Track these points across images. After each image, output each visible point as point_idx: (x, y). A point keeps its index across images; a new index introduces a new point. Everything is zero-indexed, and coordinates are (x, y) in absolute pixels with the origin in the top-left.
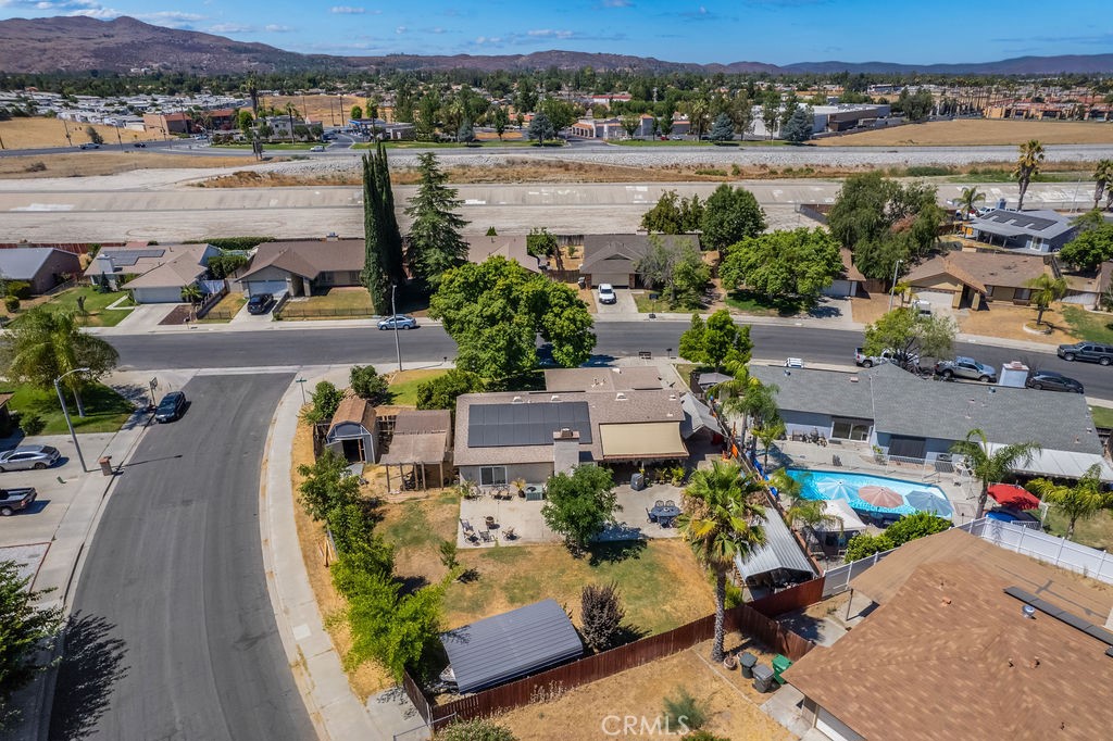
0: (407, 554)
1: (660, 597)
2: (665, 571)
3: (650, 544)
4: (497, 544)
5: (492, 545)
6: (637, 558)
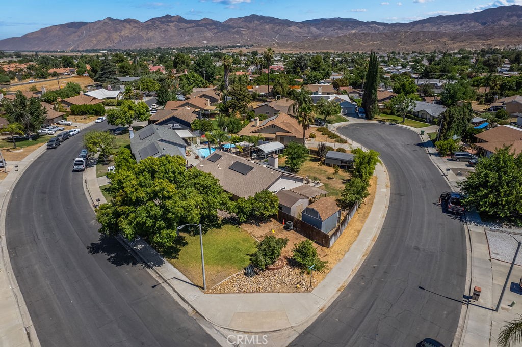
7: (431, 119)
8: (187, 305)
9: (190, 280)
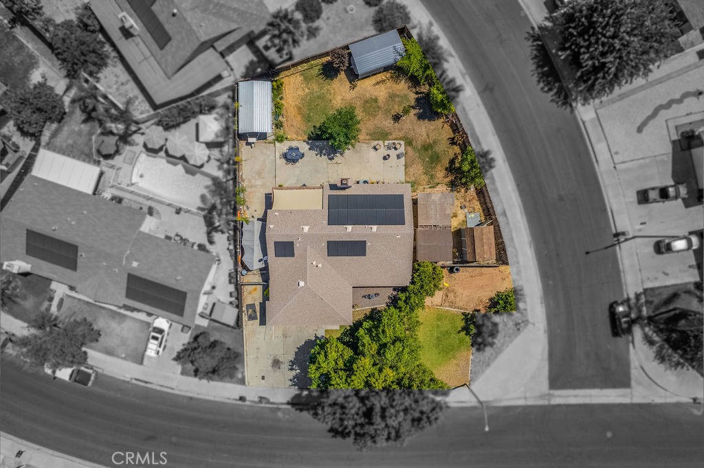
0: (429, 138)
1: (308, 97)
2: (303, 115)
3: (306, 138)
4: (384, 142)
5: (387, 143)
6: (314, 127)
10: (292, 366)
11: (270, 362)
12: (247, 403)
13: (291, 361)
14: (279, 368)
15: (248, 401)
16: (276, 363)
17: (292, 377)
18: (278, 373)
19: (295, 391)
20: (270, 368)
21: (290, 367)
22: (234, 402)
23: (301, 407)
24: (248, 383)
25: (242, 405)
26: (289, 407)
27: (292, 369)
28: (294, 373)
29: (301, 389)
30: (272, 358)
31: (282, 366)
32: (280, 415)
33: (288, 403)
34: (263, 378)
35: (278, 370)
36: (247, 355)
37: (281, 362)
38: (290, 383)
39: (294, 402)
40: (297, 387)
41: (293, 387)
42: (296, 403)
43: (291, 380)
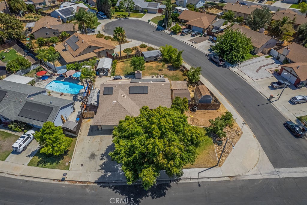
0: (173, 74)
4: (155, 76)
7: (142, 10)
8: (223, 178)
9: (206, 167)
10: (103, 156)
11: (89, 155)
12: (66, 183)
13: (103, 154)
14: (94, 159)
15: (67, 181)
16: (93, 156)
17: (101, 164)
18: (93, 162)
19: (101, 173)
20: (88, 159)
21: (101, 158)
22: (57, 182)
23: (104, 185)
24: (71, 169)
25: (62, 184)
26: (96, 185)
27: (102, 159)
28: (103, 161)
29: (106, 171)
30: (91, 153)
31: (96, 158)
32: (88, 190)
33: (95, 183)
34: (82, 165)
35: (93, 160)
36: (75, 152)
37: (96, 155)
38: (100, 168)
39: (100, 182)
40: (103, 171)
41: (101, 170)
42: (101, 182)
43: (100, 166)
